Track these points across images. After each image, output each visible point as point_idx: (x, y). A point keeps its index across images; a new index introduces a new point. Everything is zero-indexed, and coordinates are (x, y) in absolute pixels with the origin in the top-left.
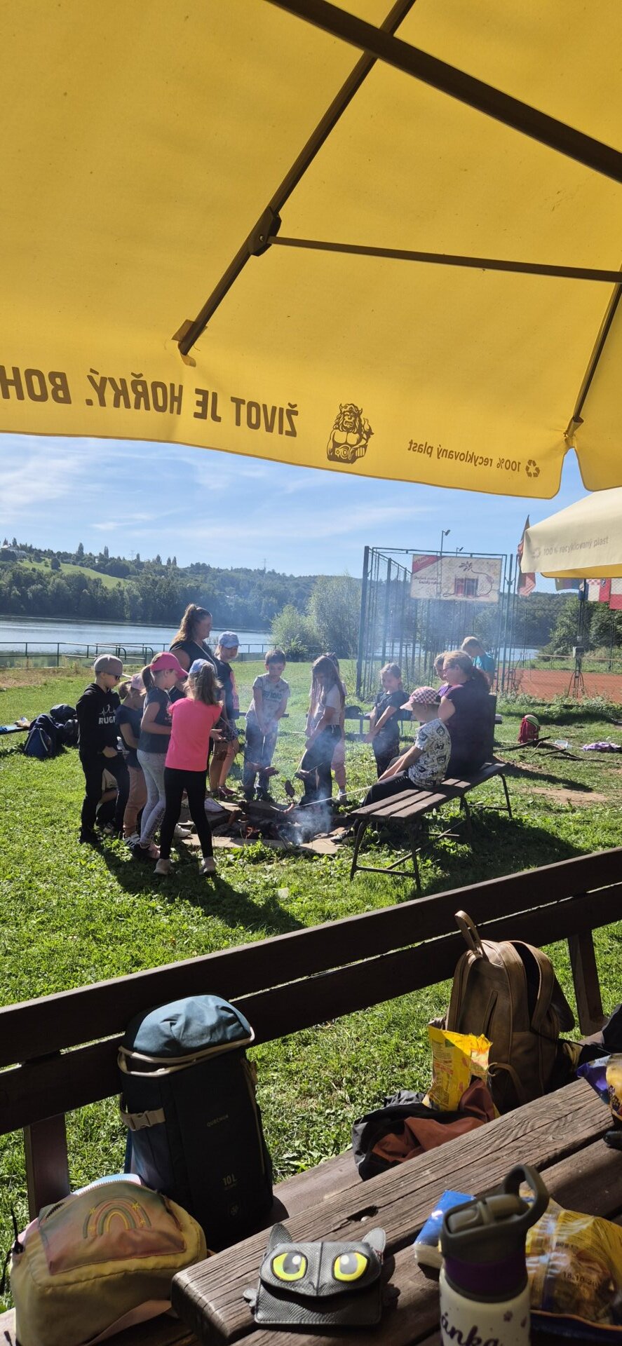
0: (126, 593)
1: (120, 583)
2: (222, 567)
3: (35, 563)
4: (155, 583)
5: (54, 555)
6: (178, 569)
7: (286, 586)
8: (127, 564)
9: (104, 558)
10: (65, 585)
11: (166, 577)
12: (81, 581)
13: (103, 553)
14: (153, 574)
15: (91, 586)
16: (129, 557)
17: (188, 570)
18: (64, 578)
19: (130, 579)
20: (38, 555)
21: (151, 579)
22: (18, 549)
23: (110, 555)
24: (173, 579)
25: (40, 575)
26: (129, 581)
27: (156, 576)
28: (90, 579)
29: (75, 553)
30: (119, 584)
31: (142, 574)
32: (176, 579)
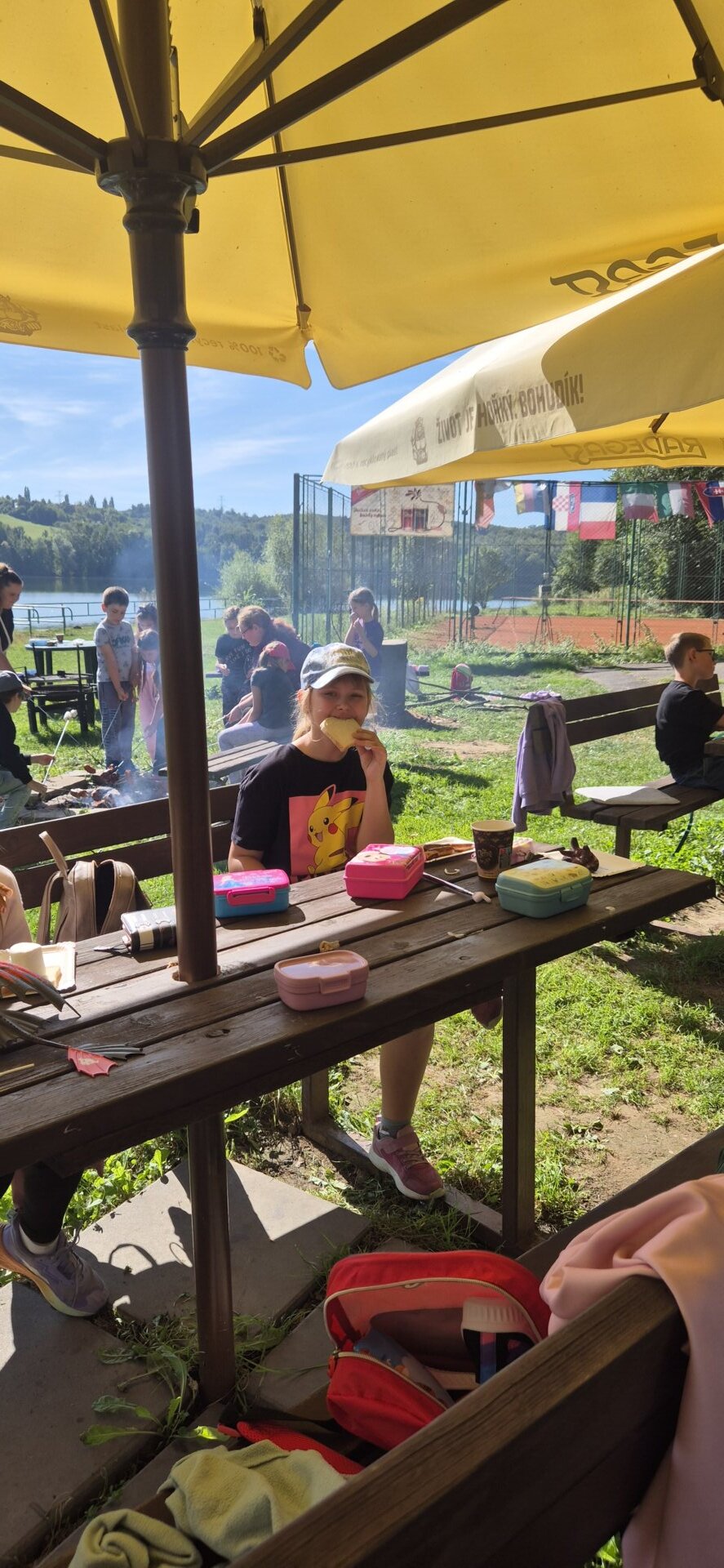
0: (54, 547)
1: (46, 532)
4: (89, 530)
6: (116, 513)
7: (249, 528)
8: (53, 508)
9: (25, 501)
11: (103, 522)
13: (23, 495)
14: (87, 519)
15: (11, 537)
16: (57, 500)
19: (58, 526)
21: (84, 527)
23: (32, 498)
24: (111, 524)
26: (57, 529)
27: (90, 522)
28: (9, 529)
31: (73, 520)
32: (114, 524)
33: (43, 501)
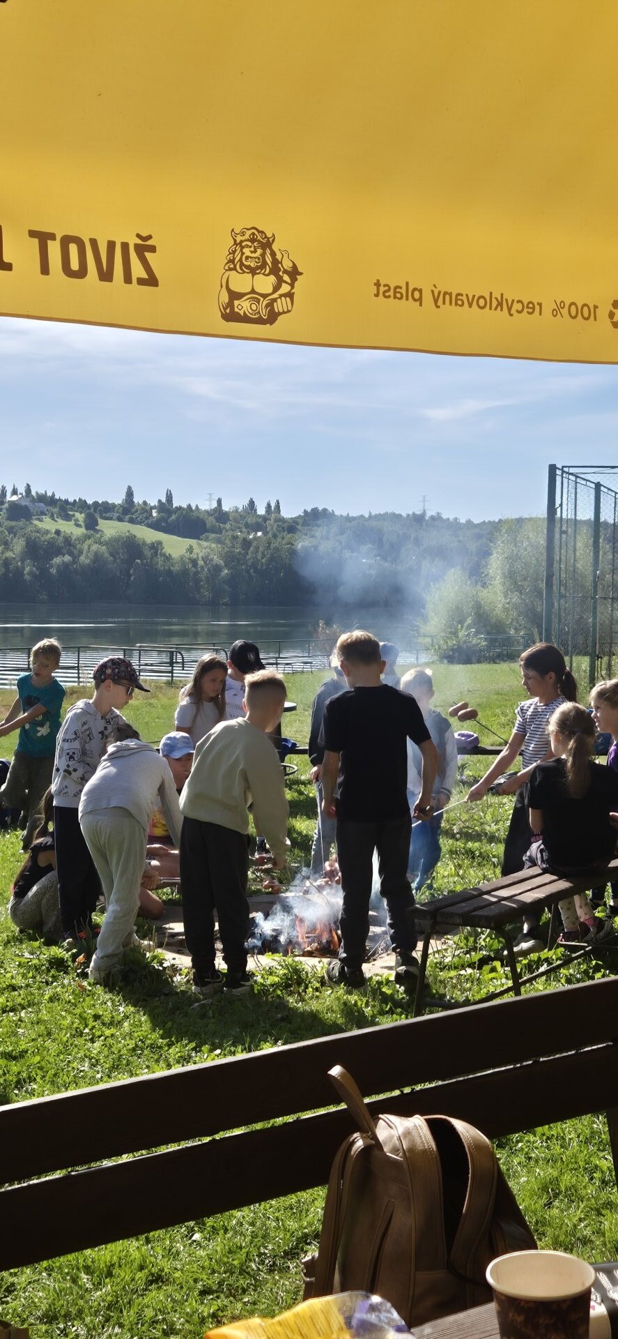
0: (201, 563)
1: (191, 547)
2: (354, 514)
3: (60, 521)
4: (246, 544)
5: (89, 507)
6: (283, 520)
7: (461, 538)
8: (201, 517)
9: (166, 507)
10: (106, 555)
11: (265, 533)
12: (132, 547)
13: (164, 500)
14: (244, 530)
15: (148, 553)
16: (206, 505)
17: (301, 521)
18: (106, 544)
19: (207, 539)
20: (63, 508)
21: (240, 540)
22: (33, 500)
23: (176, 504)
24: (275, 536)
25: (68, 540)
26: (205, 544)
27: (249, 533)
28: (144, 543)
29: (120, 502)
30: (190, 550)
31: (227, 531)
32: (280, 535)
33: (189, 506)
